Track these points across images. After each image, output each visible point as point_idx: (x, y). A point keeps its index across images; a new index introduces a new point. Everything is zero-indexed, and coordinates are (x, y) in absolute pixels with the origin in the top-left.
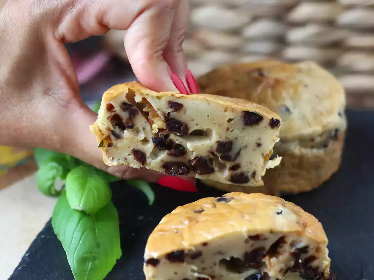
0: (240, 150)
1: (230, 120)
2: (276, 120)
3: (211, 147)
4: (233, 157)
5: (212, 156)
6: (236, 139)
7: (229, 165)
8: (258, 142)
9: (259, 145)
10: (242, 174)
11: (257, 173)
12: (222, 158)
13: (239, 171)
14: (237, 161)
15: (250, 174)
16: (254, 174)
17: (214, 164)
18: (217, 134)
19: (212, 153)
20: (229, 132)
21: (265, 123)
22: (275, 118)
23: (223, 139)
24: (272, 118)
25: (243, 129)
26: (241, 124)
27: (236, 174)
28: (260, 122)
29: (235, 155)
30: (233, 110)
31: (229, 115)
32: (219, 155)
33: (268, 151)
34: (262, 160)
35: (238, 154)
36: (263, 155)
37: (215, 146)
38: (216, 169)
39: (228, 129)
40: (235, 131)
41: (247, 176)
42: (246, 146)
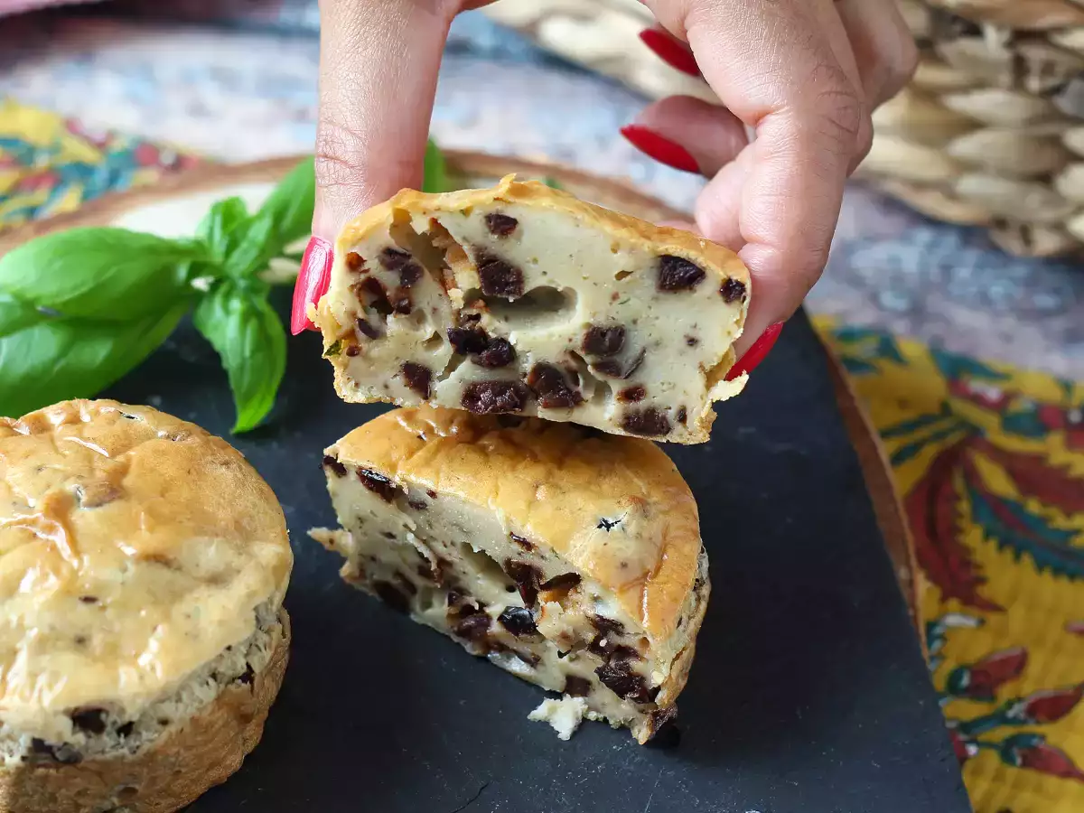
0: (644, 351)
1: (622, 275)
2: (738, 282)
3: (571, 339)
4: (626, 367)
5: (573, 364)
6: (635, 322)
7: (616, 386)
8: (693, 334)
9: (692, 342)
10: (651, 413)
11: (689, 412)
12: (597, 366)
13: (642, 405)
14: (640, 378)
15: (671, 413)
16: (683, 417)
17: (581, 382)
18: (587, 305)
19: (573, 354)
20: (616, 304)
21: (709, 288)
22: (734, 278)
23: (602, 321)
24: (728, 277)
25: (655, 299)
26: (649, 283)
27: (637, 412)
28: (698, 282)
29: (631, 362)
31: (622, 262)
32: (588, 359)
33: (716, 359)
34: (699, 381)
35: (639, 361)
36: (701, 367)
37: (579, 340)
38: (587, 396)
39: (615, 297)
40: (630, 302)
41: (664, 418)
42: (657, 344)
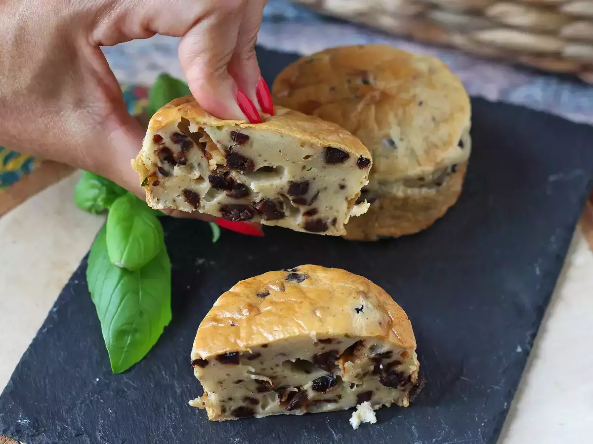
0: (318, 192)
1: (307, 157)
2: (366, 158)
3: (282, 189)
4: (309, 200)
5: (282, 199)
6: (314, 179)
7: (303, 209)
8: (342, 183)
9: (342, 187)
10: (319, 221)
11: (338, 221)
12: (294, 201)
13: (315, 217)
14: (314, 206)
15: (329, 221)
16: (334, 221)
17: (285, 207)
18: (290, 173)
19: (282, 195)
20: (305, 171)
21: (352, 162)
22: (364, 157)
23: (298, 179)
24: (361, 156)
25: (324, 167)
26: (321, 161)
27: (312, 222)
28: (346, 160)
29: (311, 197)
30: (312, 145)
31: (307, 151)
32: (290, 198)
33: (354, 195)
34: (345, 205)
35: (316, 197)
36: (346, 199)
37: (287, 188)
38: (287, 213)
39: (304, 167)
40: (312, 170)
41: (325, 223)
42: (326, 188)
